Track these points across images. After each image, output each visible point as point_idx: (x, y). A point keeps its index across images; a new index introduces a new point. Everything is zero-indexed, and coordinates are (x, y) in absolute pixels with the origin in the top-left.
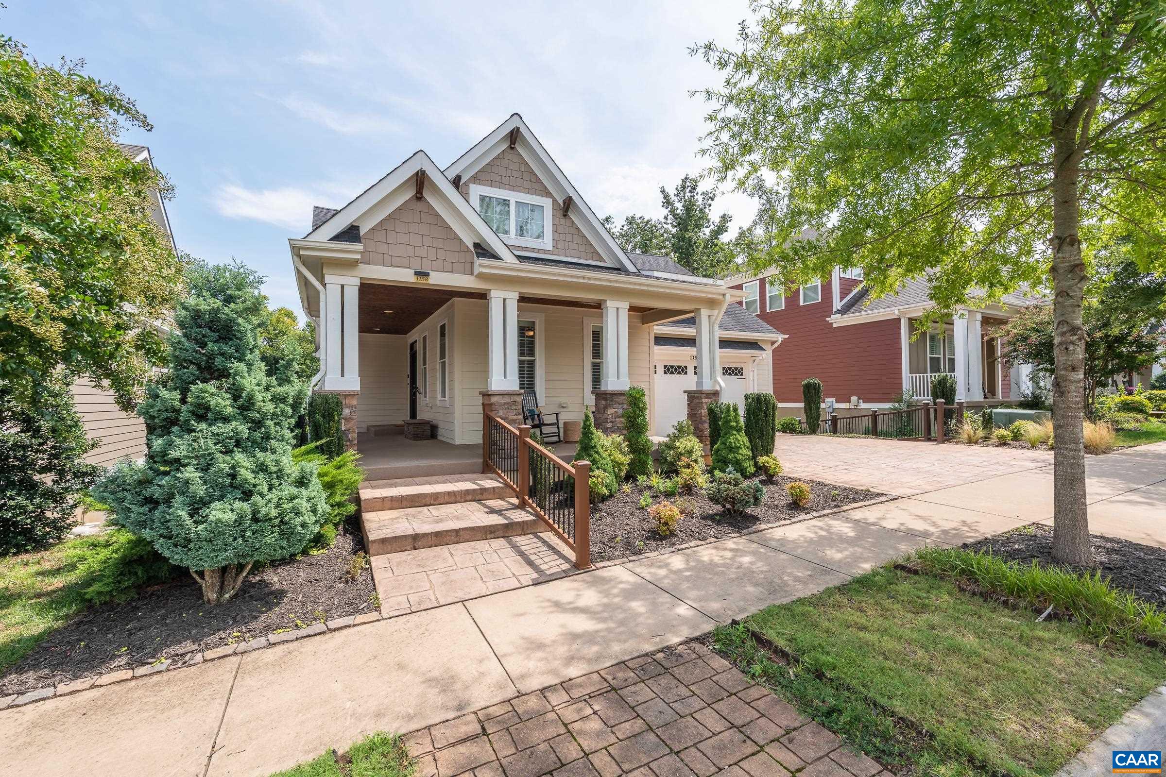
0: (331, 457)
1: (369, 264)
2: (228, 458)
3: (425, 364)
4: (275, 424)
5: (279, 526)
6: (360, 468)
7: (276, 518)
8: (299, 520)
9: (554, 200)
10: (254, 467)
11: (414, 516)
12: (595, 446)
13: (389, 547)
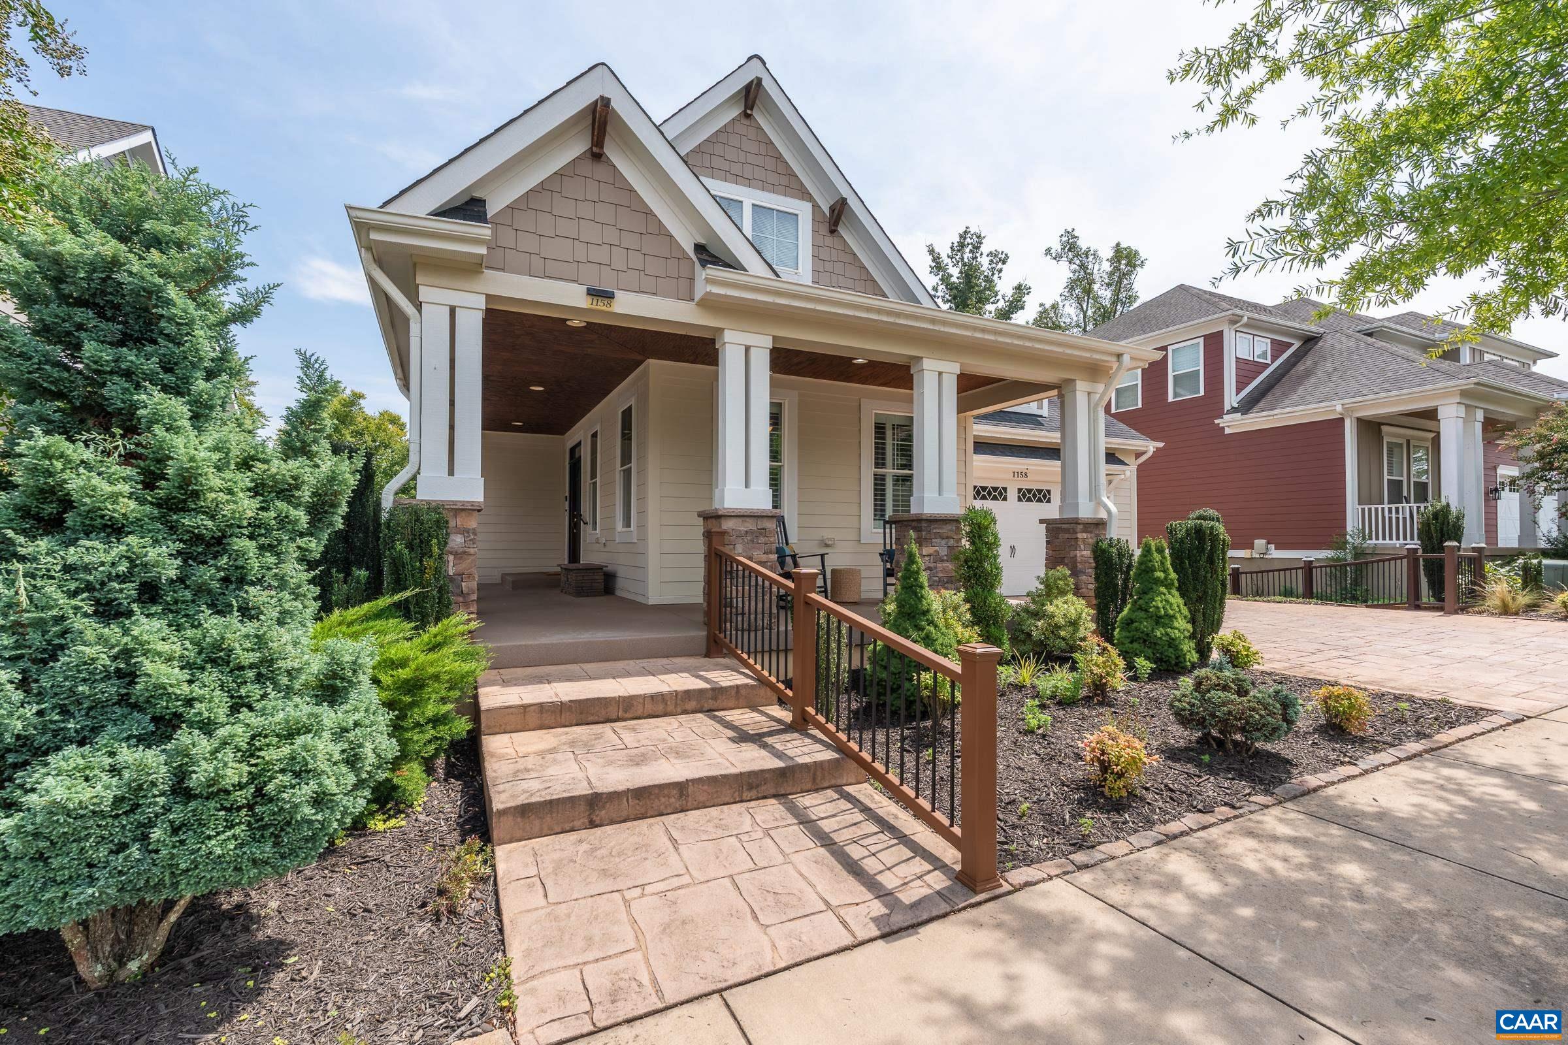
0: (422, 626)
1: (503, 270)
2: (113, 632)
3: (594, 475)
4: (261, 548)
5: (250, 807)
6: (480, 647)
7: (240, 786)
8: (308, 789)
9: (816, 206)
10: (191, 654)
11: (588, 747)
12: (928, 611)
13: (537, 823)
